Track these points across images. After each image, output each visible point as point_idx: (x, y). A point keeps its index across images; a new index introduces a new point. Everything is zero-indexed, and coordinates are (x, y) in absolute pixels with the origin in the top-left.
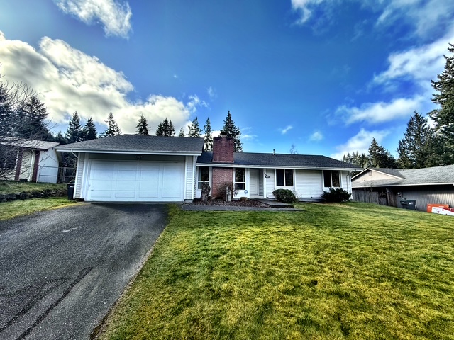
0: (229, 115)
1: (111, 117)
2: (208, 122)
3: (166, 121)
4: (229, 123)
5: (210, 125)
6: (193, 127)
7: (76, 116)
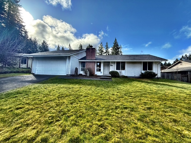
0: (116, 40)
1: (70, 45)
2: (107, 44)
3: (89, 45)
4: (116, 43)
5: (108, 45)
6: (100, 47)
7: (59, 46)
